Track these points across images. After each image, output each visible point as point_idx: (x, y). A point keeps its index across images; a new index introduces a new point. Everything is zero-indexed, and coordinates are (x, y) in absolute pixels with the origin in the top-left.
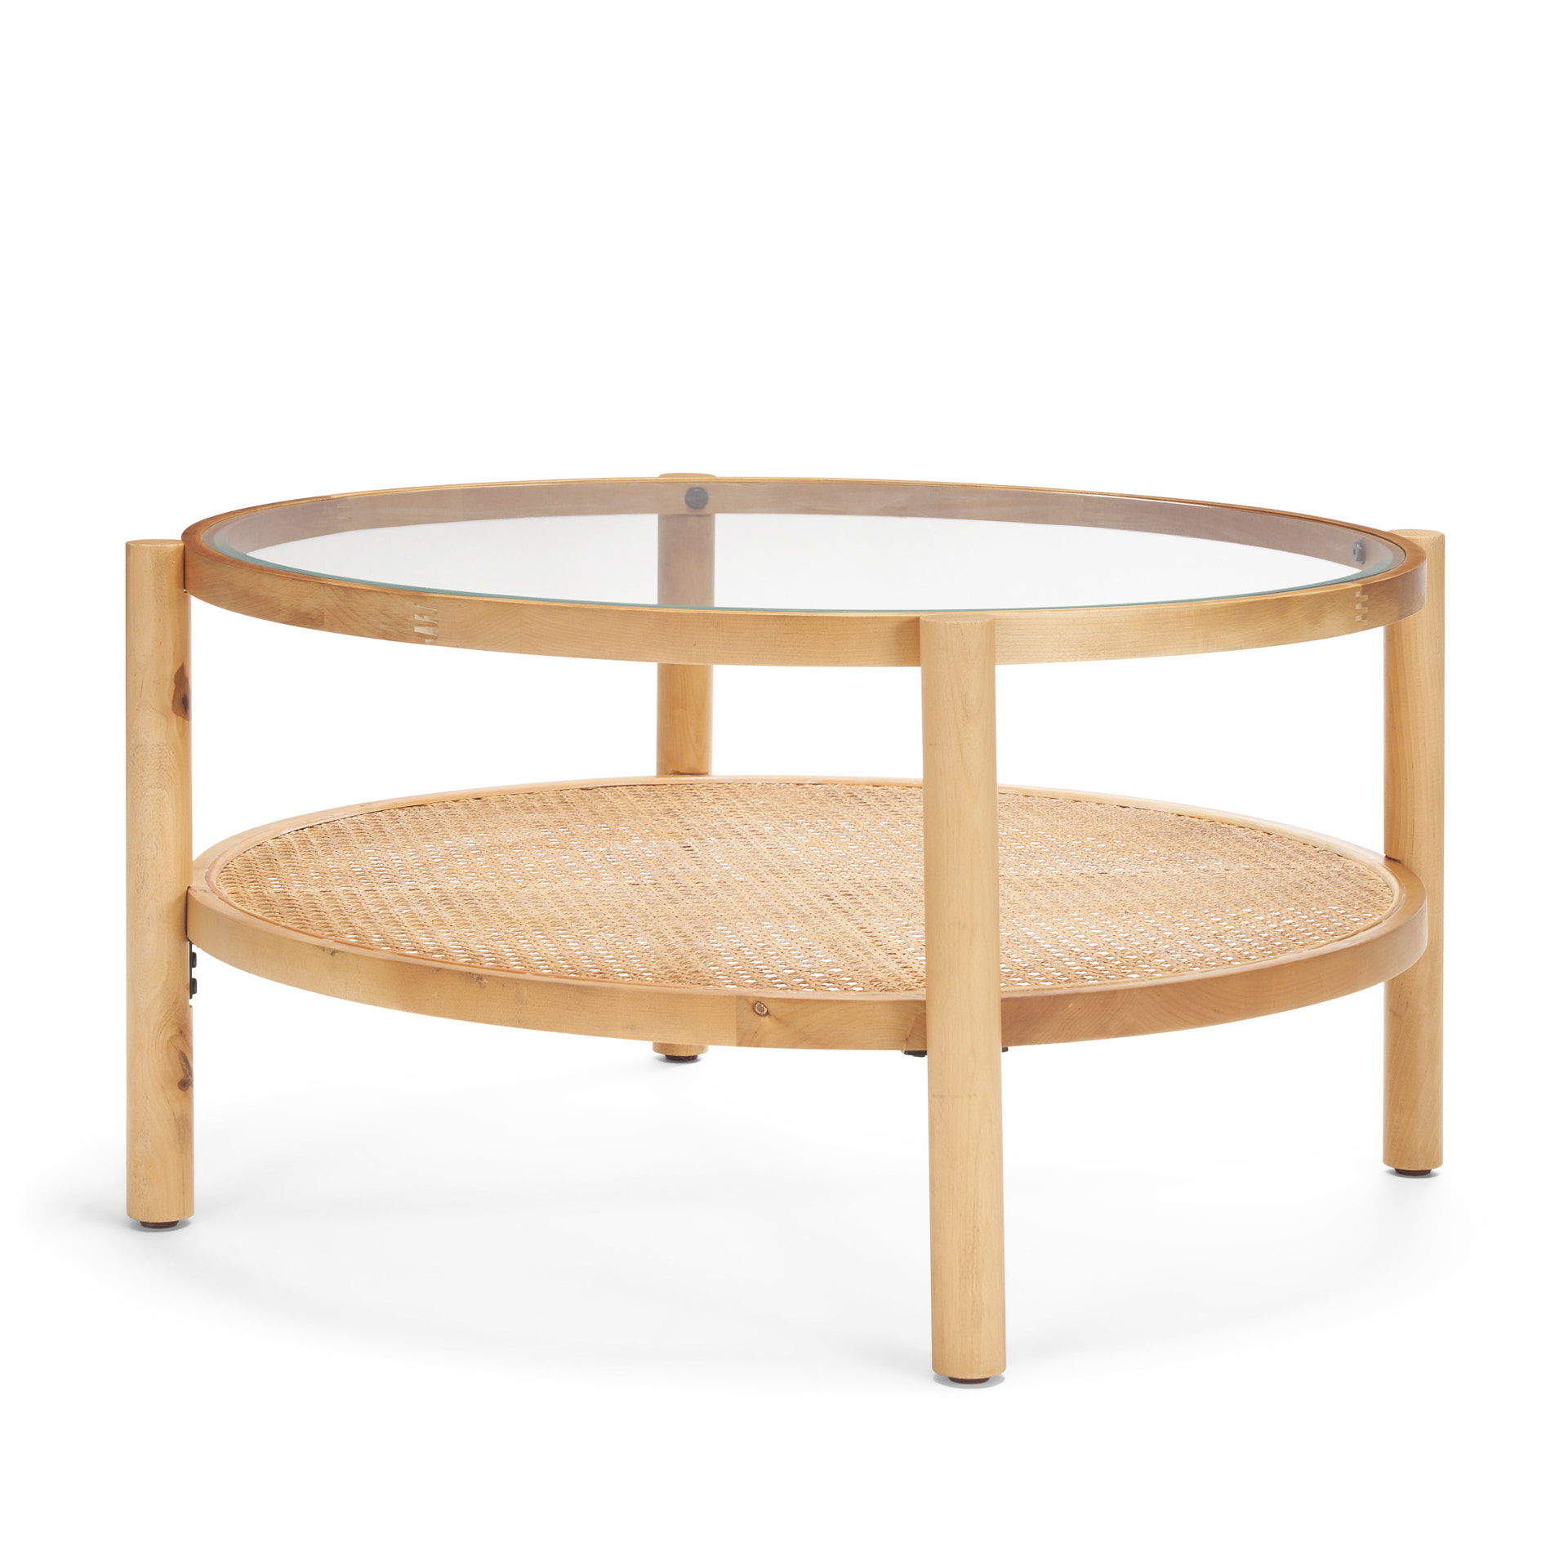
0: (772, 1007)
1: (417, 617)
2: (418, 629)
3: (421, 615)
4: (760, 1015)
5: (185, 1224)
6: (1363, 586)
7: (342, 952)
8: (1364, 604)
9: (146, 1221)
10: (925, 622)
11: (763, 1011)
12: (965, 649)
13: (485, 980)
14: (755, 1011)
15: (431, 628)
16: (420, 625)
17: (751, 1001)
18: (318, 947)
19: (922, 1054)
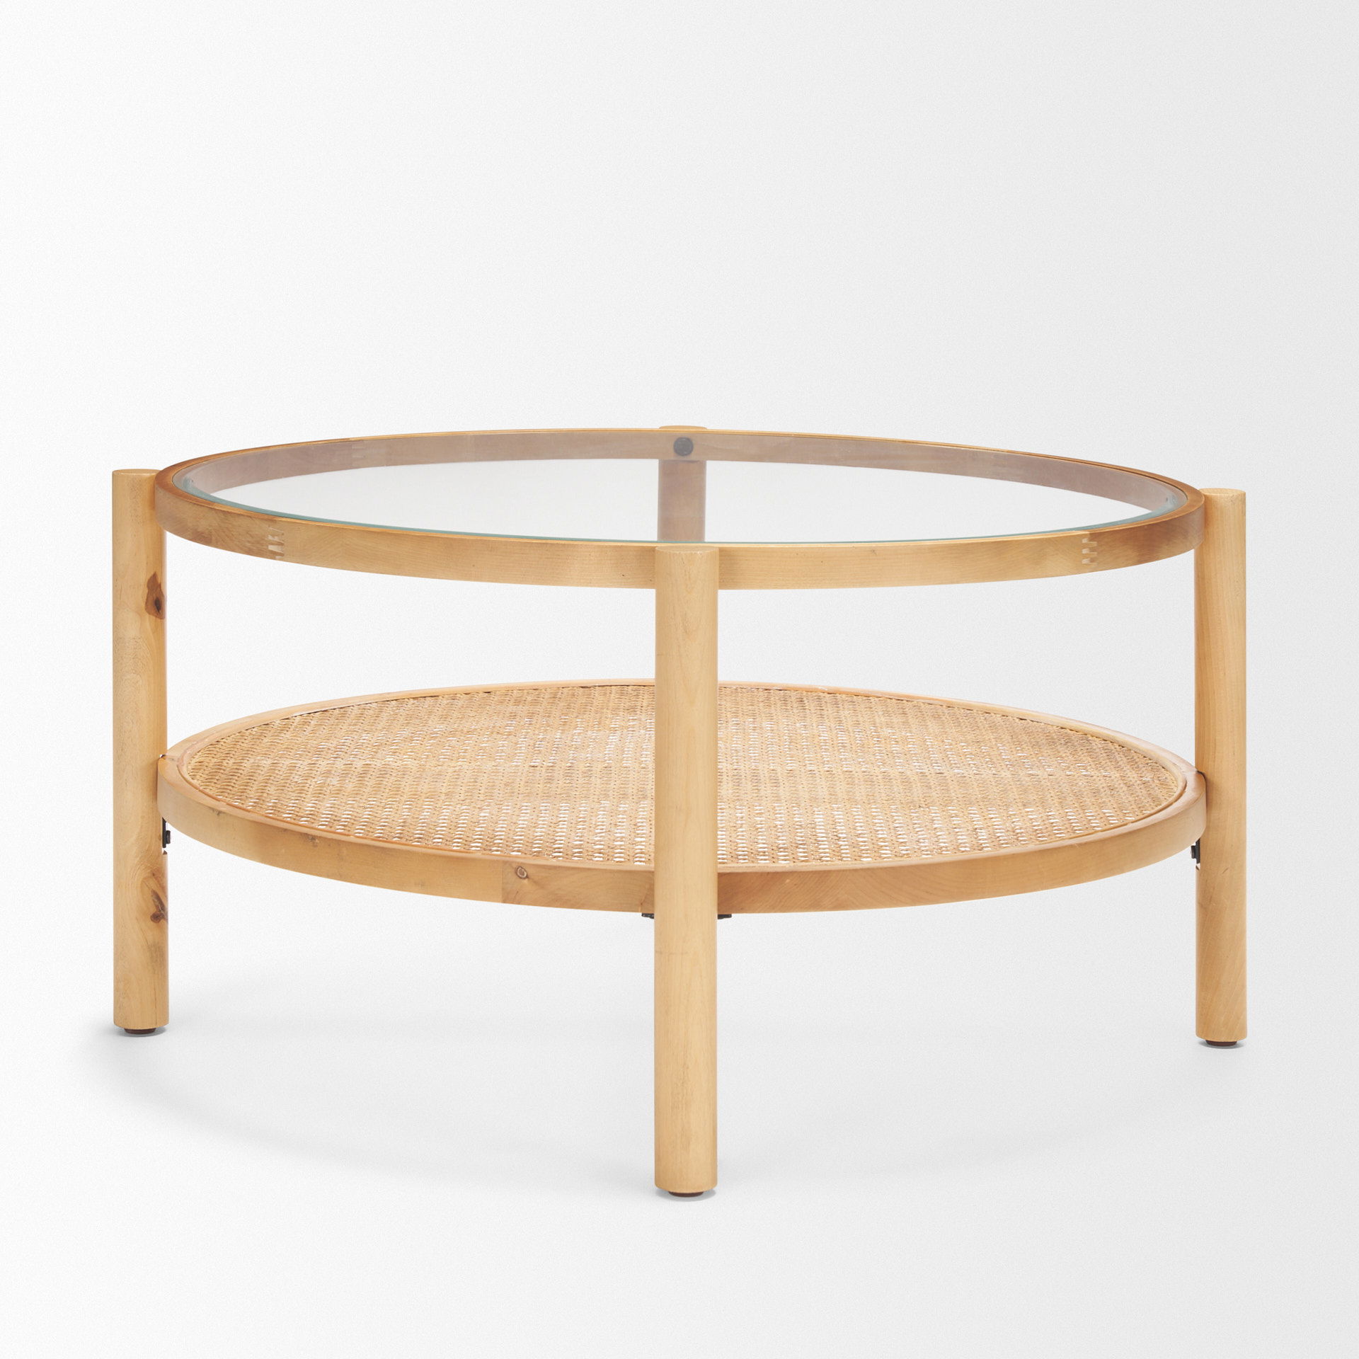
0: (530, 871)
1: (270, 538)
2: (271, 548)
3: (273, 536)
4: (521, 878)
5: (162, 1031)
6: (1090, 534)
7: (224, 813)
8: (1092, 550)
9: (129, 1028)
10: (658, 551)
11: (523, 875)
12: (686, 575)
13: (317, 841)
14: (516, 873)
15: (280, 547)
16: (272, 544)
17: (515, 866)
18: (210, 808)
19: (651, 916)
